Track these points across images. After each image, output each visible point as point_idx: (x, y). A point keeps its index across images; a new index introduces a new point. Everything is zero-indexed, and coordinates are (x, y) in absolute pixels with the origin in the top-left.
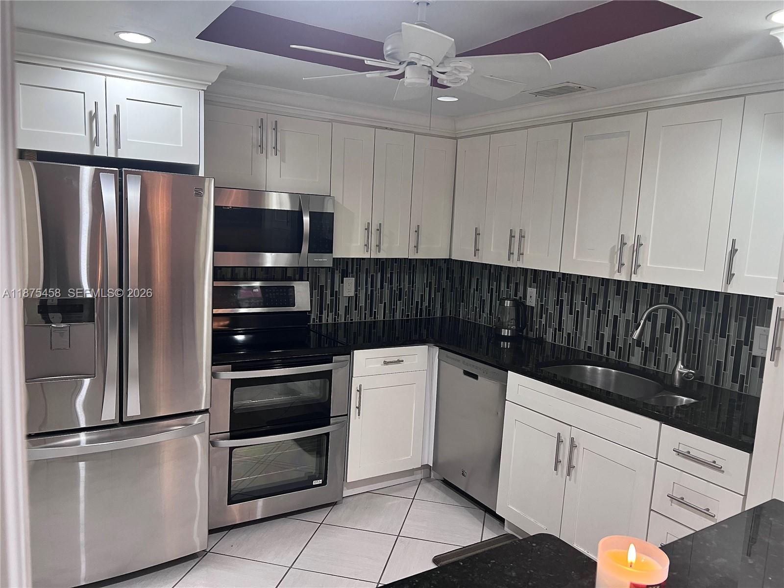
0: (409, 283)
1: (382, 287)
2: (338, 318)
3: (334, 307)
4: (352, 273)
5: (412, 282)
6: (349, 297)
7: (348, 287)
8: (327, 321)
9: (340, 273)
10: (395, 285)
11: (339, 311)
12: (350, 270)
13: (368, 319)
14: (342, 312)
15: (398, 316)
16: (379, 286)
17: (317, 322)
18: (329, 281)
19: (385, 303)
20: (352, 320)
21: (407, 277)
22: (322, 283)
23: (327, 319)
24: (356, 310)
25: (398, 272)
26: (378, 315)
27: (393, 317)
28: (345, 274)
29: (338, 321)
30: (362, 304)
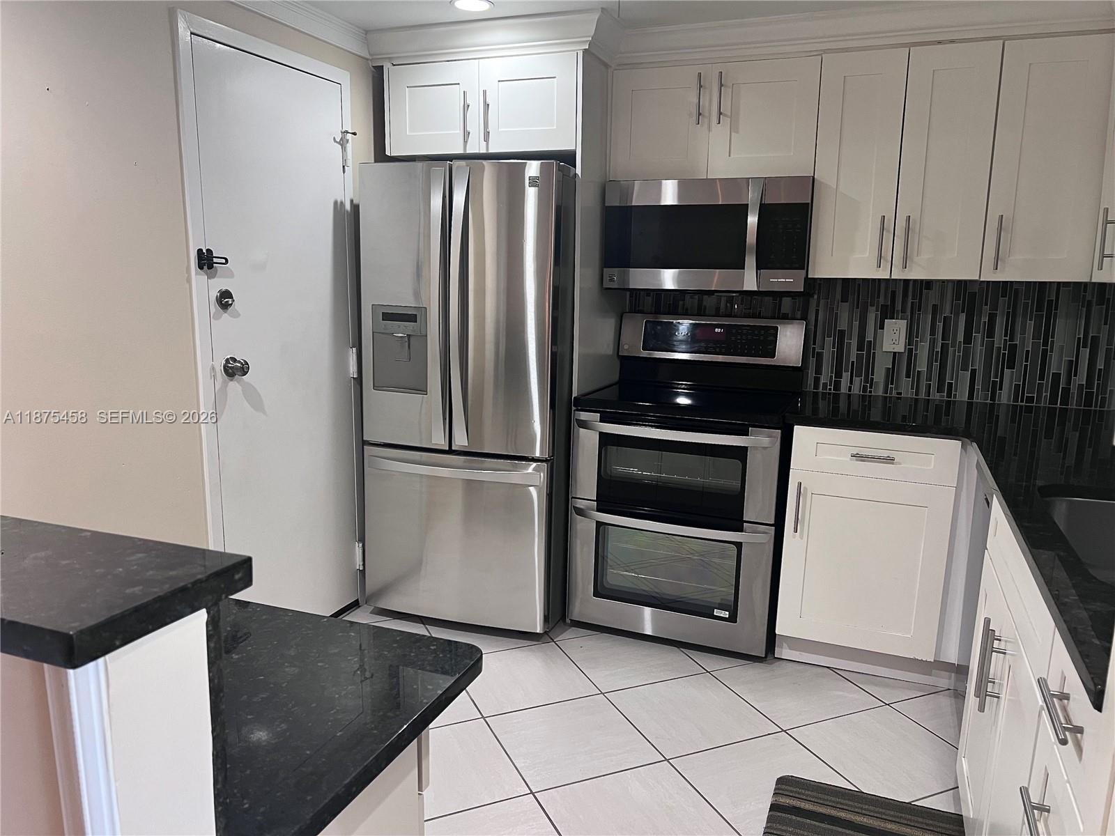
0: (1036, 336)
1: (968, 339)
2: (871, 387)
3: (865, 366)
4: (903, 311)
5: (1045, 334)
6: (895, 353)
7: (894, 336)
8: (850, 390)
9: (877, 311)
10: (999, 339)
11: (873, 374)
12: (899, 306)
13: (935, 396)
14: (879, 376)
15: (1005, 397)
16: (961, 337)
17: (830, 389)
18: (856, 324)
19: (973, 372)
20: (900, 394)
21: (1031, 324)
22: (843, 325)
23: (850, 388)
24: (908, 376)
25: (1008, 313)
26: (956, 391)
27: (993, 398)
28: (888, 312)
29: (870, 392)
30: (922, 366)
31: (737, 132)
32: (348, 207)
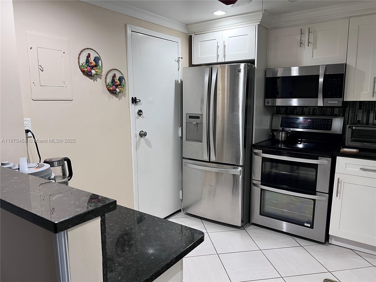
31: (316, 48)
32: (180, 82)
